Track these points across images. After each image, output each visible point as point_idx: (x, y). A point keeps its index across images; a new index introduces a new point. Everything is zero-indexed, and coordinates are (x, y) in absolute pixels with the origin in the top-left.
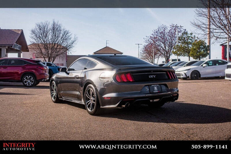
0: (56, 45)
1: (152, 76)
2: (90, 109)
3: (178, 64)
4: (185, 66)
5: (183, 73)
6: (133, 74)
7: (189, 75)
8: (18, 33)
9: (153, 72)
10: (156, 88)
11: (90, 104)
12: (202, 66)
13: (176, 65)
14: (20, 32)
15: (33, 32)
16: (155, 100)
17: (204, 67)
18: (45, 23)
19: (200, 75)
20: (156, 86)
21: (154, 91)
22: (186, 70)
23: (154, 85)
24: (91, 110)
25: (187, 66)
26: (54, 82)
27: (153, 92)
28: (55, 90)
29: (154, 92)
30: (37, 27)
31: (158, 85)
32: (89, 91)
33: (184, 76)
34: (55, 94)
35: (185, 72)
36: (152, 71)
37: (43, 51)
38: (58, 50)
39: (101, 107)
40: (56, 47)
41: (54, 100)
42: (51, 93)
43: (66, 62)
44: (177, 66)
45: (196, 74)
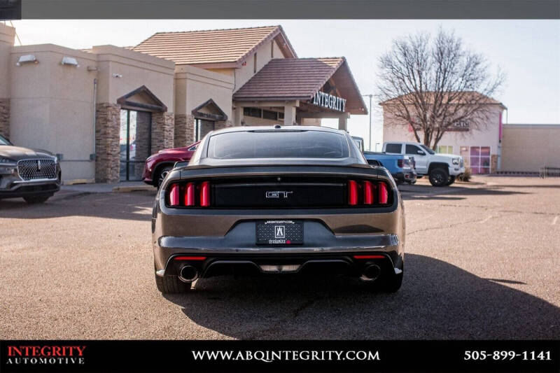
0: (446, 97)
1: (275, 194)
6: (216, 186)
8: (330, 68)
9: (281, 181)
10: (280, 231)
14: (335, 65)
15: (387, 62)
16: (286, 268)
18: (419, 38)
20: (283, 224)
21: (274, 239)
23: (273, 222)
27: (267, 240)
29: (271, 242)
30: (397, 50)
31: (291, 222)
36: (279, 179)
37: (413, 112)
38: (451, 109)
40: (447, 101)
43: (500, 141)
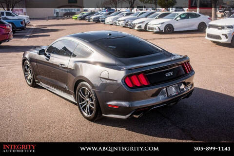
1: (169, 74)
2: (86, 112)
3: (149, 15)
4: (156, 18)
5: (156, 27)
7: (162, 29)
10: (174, 89)
11: (86, 106)
12: (176, 19)
13: (146, 17)
17: (177, 20)
19: (173, 29)
22: (160, 24)
24: (88, 114)
25: (159, 18)
26: (27, 61)
28: (31, 72)
32: (83, 91)
33: (158, 30)
34: (30, 76)
35: (159, 26)
39: (103, 115)
41: (29, 83)
42: (25, 74)
44: (148, 17)
45: (170, 28)
